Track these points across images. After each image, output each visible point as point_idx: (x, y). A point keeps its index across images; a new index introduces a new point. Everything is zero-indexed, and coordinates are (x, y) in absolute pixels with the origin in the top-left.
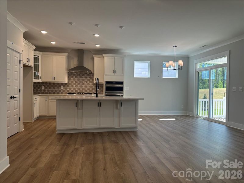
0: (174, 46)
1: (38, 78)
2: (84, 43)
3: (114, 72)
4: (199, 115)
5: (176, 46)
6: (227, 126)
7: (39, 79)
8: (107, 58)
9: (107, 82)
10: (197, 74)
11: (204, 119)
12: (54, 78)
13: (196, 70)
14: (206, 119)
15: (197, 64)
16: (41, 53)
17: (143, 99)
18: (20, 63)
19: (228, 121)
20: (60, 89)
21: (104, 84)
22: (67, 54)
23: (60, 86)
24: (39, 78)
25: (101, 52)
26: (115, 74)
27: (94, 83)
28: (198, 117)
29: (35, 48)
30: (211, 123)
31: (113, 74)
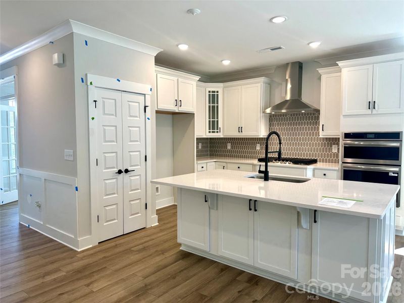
1: (216, 130)
2: (280, 48)
3: (372, 105)
7: (217, 132)
8: (348, 70)
9: (347, 136)
12: (240, 129)
16: (221, 85)
18: (145, 112)
20: (255, 149)
21: (341, 140)
22: (262, 79)
23: (255, 144)
24: (219, 130)
25: (332, 58)
26: (374, 111)
27: (321, 136)
29: (198, 78)
31: (369, 112)
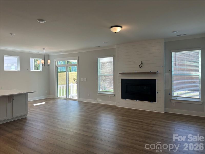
0: (43, 49)
4: (59, 97)
5: (45, 49)
6: (78, 101)
10: (56, 68)
11: (63, 99)
13: (56, 66)
14: (64, 99)
15: (56, 62)
17: (35, 92)
19: (79, 98)
28: (59, 98)
30: (68, 101)
